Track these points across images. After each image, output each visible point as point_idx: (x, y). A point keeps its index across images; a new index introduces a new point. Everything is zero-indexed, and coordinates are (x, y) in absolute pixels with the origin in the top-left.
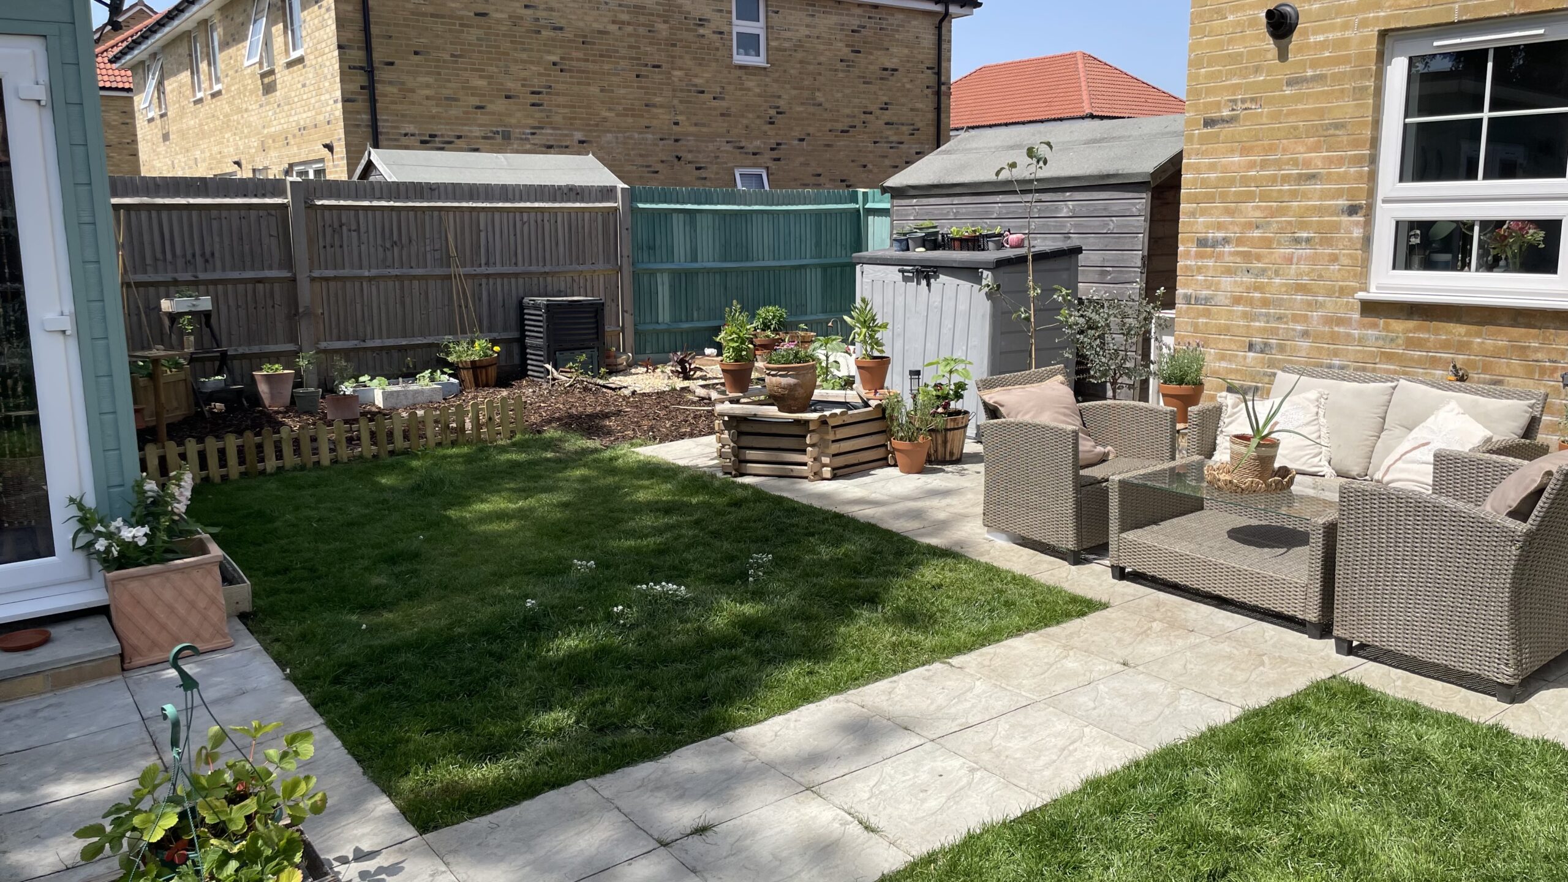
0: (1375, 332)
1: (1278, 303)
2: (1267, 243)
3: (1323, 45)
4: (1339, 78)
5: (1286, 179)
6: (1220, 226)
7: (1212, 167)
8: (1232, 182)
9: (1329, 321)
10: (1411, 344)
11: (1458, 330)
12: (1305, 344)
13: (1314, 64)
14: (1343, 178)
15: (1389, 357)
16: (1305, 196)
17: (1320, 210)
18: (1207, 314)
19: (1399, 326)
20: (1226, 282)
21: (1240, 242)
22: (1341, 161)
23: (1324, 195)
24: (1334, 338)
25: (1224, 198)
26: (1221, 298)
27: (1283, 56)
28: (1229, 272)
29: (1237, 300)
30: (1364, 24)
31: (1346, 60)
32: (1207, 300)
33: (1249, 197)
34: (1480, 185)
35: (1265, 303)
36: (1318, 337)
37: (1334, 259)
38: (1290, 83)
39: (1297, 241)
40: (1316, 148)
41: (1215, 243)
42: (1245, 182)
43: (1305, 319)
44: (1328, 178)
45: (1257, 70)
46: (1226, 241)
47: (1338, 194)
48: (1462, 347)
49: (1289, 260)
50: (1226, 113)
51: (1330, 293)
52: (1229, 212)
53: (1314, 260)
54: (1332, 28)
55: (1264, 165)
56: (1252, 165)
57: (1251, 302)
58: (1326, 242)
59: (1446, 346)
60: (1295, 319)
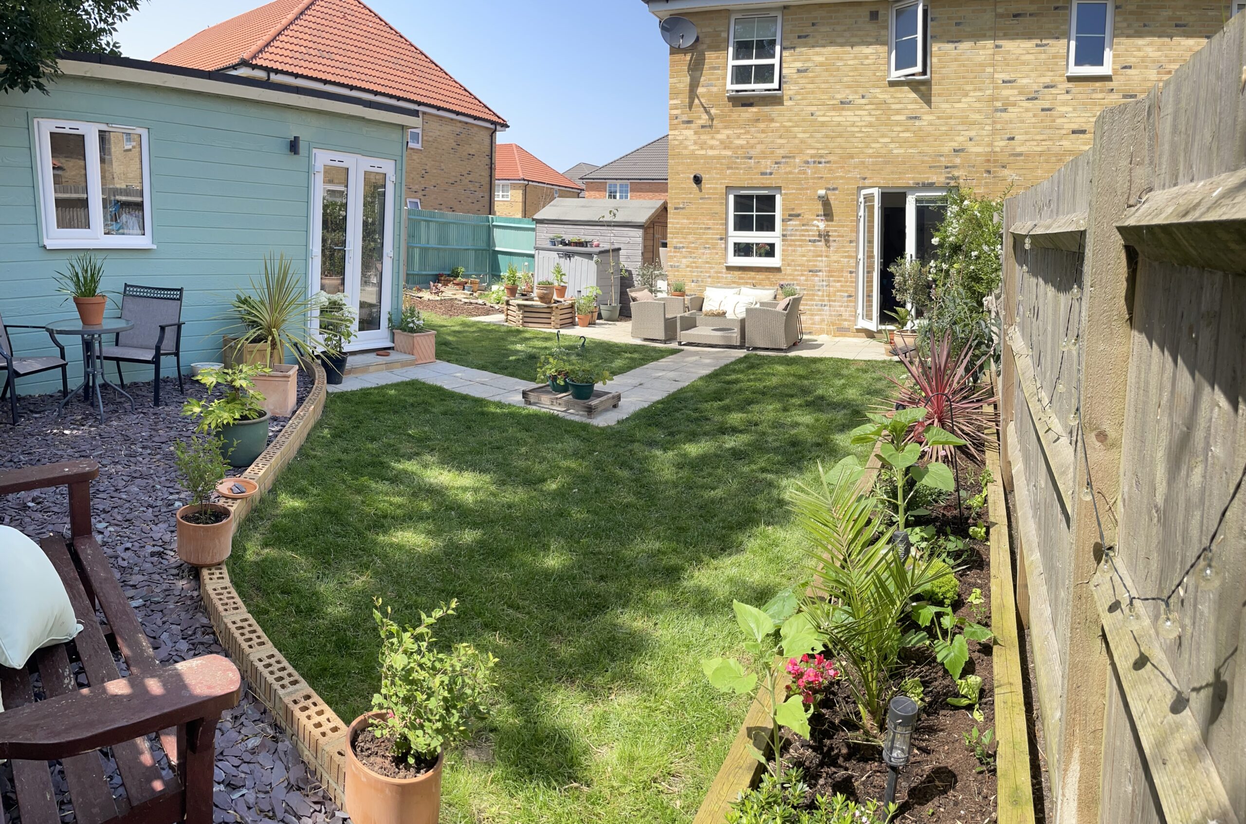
0: (730, 275)
1: (701, 267)
2: (697, 248)
3: (710, 188)
4: (715, 199)
5: (701, 228)
6: (681, 243)
7: (678, 223)
8: (684, 228)
9: (717, 272)
10: (740, 278)
11: (753, 274)
12: (709, 280)
13: (708, 194)
14: (718, 229)
15: (734, 282)
16: (707, 234)
17: (712, 239)
18: (678, 271)
19: (737, 273)
20: (684, 260)
21: (688, 248)
22: (717, 224)
23: (713, 234)
24: (718, 278)
25: (682, 233)
26: (683, 266)
27: (701, 190)
28: (685, 257)
29: (688, 267)
30: (721, 183)
31: (717, 194)
32: (678, 266)
33: (690, 233)
34: (755, 233)
35: (697, 267)
36: (714, 277)
37: (717, 254)
38: (701, 199)
39: (705, 248)
40: (710, 220)
41: (680, 248)
42: (689, 228)
43: (709, 272)
44: (714, 229)
45: (690, 193)
46: (683, 247)
47: (717, 234)
48: (754, 278)
49: (703, 254)
50: (681, 206)
51: (716, 264)
52: (685, 238)
53: (711, 254)
54: (712, 183)
55: (694, 223)
56: (690, 223)
57: (692, 267)
58: (714, 248)
59: (749, 278)
60: (706, 272)
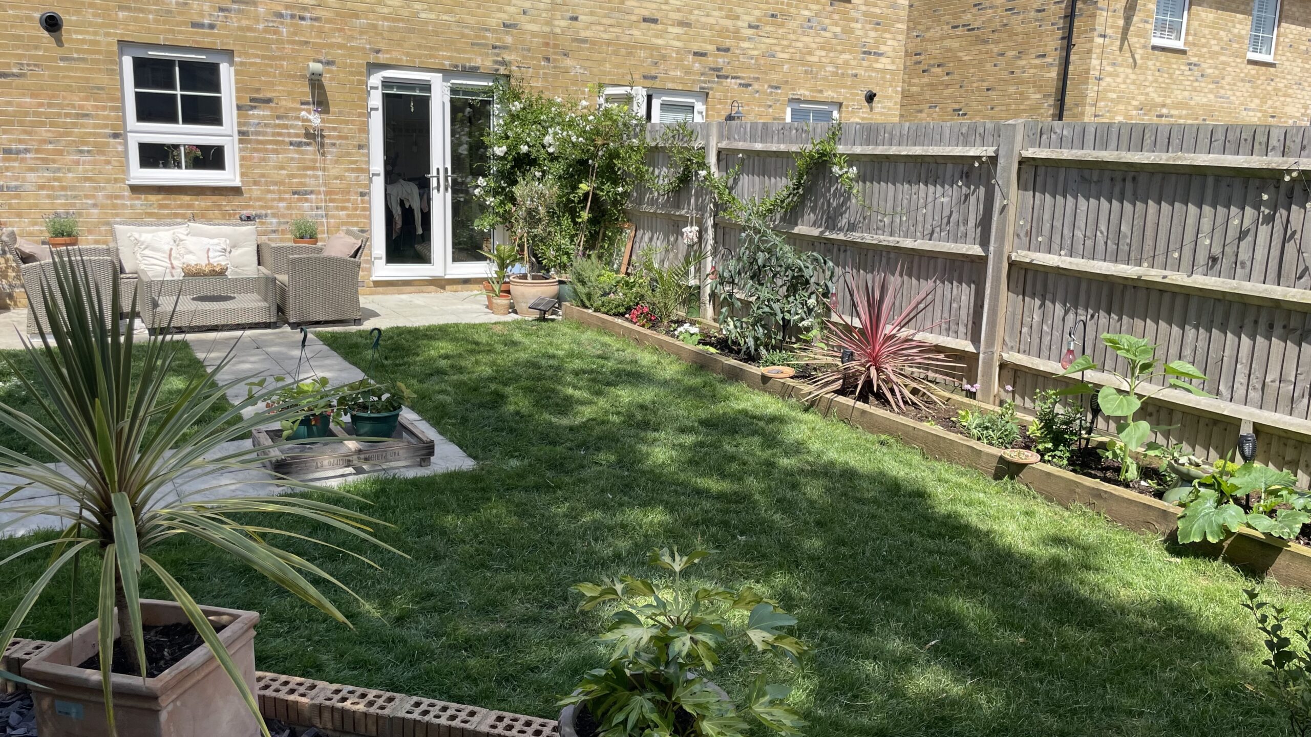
0: (140, 202)
1: (73, 188)
2: (60, 153)
3: (83, 41)
4: (96, 61)
5: (67, 115)
6: (20, 141)
7: (9, 104)
8: (26, 114)
9: (110, 197)
10: (161, 207)
11: (186, 199)
12: (95, 211)
13: (78, 51)
14: (106, 118)
15: (150, 215)
16: (83, 126)
17: (95, 135)
18: (18, 197)
19: (153, 198)
20: (31, 176)
21: (37, 151)
22: (104, 108)
23: (96, 126)
24: (114, 206)
25: (21, 123)
26: (27, 186)
27: (60, 43)
28: (31, 170)
29: (42, 187)
30: (107, 34)
31: (99, 52)
32: (16, 188)
33: (43, 124)
34: (181, 127)
35: (63, 188)
36: (103, 207)
37: (108, 162)
38: (62, 59)
39: (81, 152)
40: (87, 99)
41: (18, 152)
42: (36, 114)
43: (93, 197)
44: (97, 117)
45: (36, 48)
46: (27, 151)
47: (105, 126)
48: (189, 207)
49: (77, 163)
50: (15, 70)
51: (108, 181)
52: (29, 133)
53: (95, 163)
54: (87, 33)
55: (50, 105)
56: (41, 105)
57: (52, 188)
58: (103, 153)
59: (181, 206)
60: (86, 197)
